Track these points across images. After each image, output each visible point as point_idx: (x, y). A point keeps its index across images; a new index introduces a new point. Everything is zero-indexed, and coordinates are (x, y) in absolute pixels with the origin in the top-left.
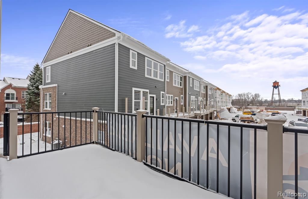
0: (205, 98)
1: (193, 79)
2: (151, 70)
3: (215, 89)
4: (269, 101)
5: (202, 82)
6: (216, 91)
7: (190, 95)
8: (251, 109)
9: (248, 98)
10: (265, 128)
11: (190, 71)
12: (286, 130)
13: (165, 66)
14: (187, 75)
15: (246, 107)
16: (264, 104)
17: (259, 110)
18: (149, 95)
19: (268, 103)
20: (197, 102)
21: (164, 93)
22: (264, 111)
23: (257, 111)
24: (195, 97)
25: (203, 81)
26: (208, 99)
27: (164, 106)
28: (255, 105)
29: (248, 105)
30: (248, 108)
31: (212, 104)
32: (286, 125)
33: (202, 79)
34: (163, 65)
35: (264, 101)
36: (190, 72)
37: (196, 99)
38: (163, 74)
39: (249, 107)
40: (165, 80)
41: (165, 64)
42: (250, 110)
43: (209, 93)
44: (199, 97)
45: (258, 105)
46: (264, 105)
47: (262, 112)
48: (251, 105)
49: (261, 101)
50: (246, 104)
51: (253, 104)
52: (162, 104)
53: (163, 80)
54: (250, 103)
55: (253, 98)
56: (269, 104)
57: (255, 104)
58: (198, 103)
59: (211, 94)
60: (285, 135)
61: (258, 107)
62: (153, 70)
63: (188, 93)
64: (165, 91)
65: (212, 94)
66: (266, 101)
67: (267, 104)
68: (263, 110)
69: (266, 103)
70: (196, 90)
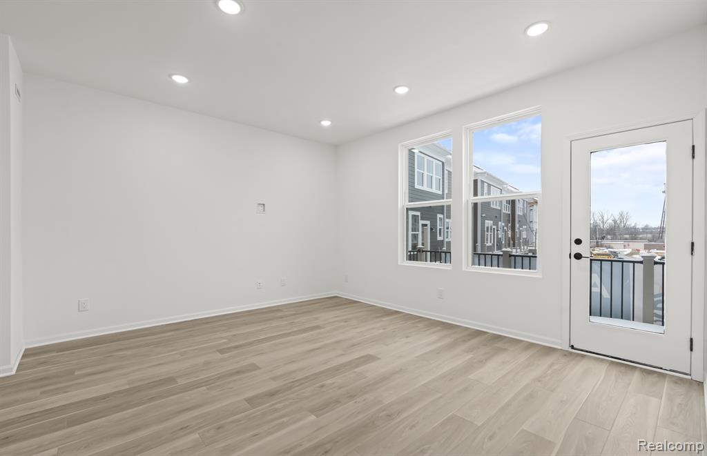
0: (510, 225)
1: (489, 185)
2: (431, 177)
3: (529, 203)
4: (655, 228)
5: (505, 191)
6: (531, 208)
7: (483, 219)
8: (609, 247)
9: (603, 222)
10: (641, 262)
11: (485, 170)
12: (656, 263)
13: (443, 163)
14: (480, 178)
15: (597, 242)
16: (641, 236)
17: (628, 251)
18: (421, 222)
19: (651, 233)
20: (496, 231)
21: (441, 216)
22: (641, 252)
23: (626, 253)
24: (492, 222)
25: (509, 187)
26: (517, 225)
27: (443, 241)
28: (619, 237)
29: (603, 238)
30: (602, 246)
31: (525, 237)
32: (656, 259)
33: (507, 184)
34: (441, 163)
35: (642, 229)
36: (485, 173)
37: (495, 227)
38: (441, 180)
39: (605, 242)
40: (443, 191)
41: (444, 160)
42: (607, 250)
43: (519, 212)
44: (500, 223)
45: (626, 239)
46: (641, 239)
47: (638, 254)
48: (609, 237)
49: (635, 228)
50: (598, 236)
51: (614, 234)
52: (439, 238)
53: (440, 193)
54: (608, 233)
55: (615, 221)
56: (653, 237)
57: (620, 234)
58: (497, 234)
59: (522, 214)
60: (656, 266)
61: (626, 244)
62: (426, 173)
63: (482, 214)
64: (443, 214)
65: (525, 215)
66: (646, 229)
67: (649, 236)
68: (638, 250)
69: (647, 233)
70: (495, 207)
